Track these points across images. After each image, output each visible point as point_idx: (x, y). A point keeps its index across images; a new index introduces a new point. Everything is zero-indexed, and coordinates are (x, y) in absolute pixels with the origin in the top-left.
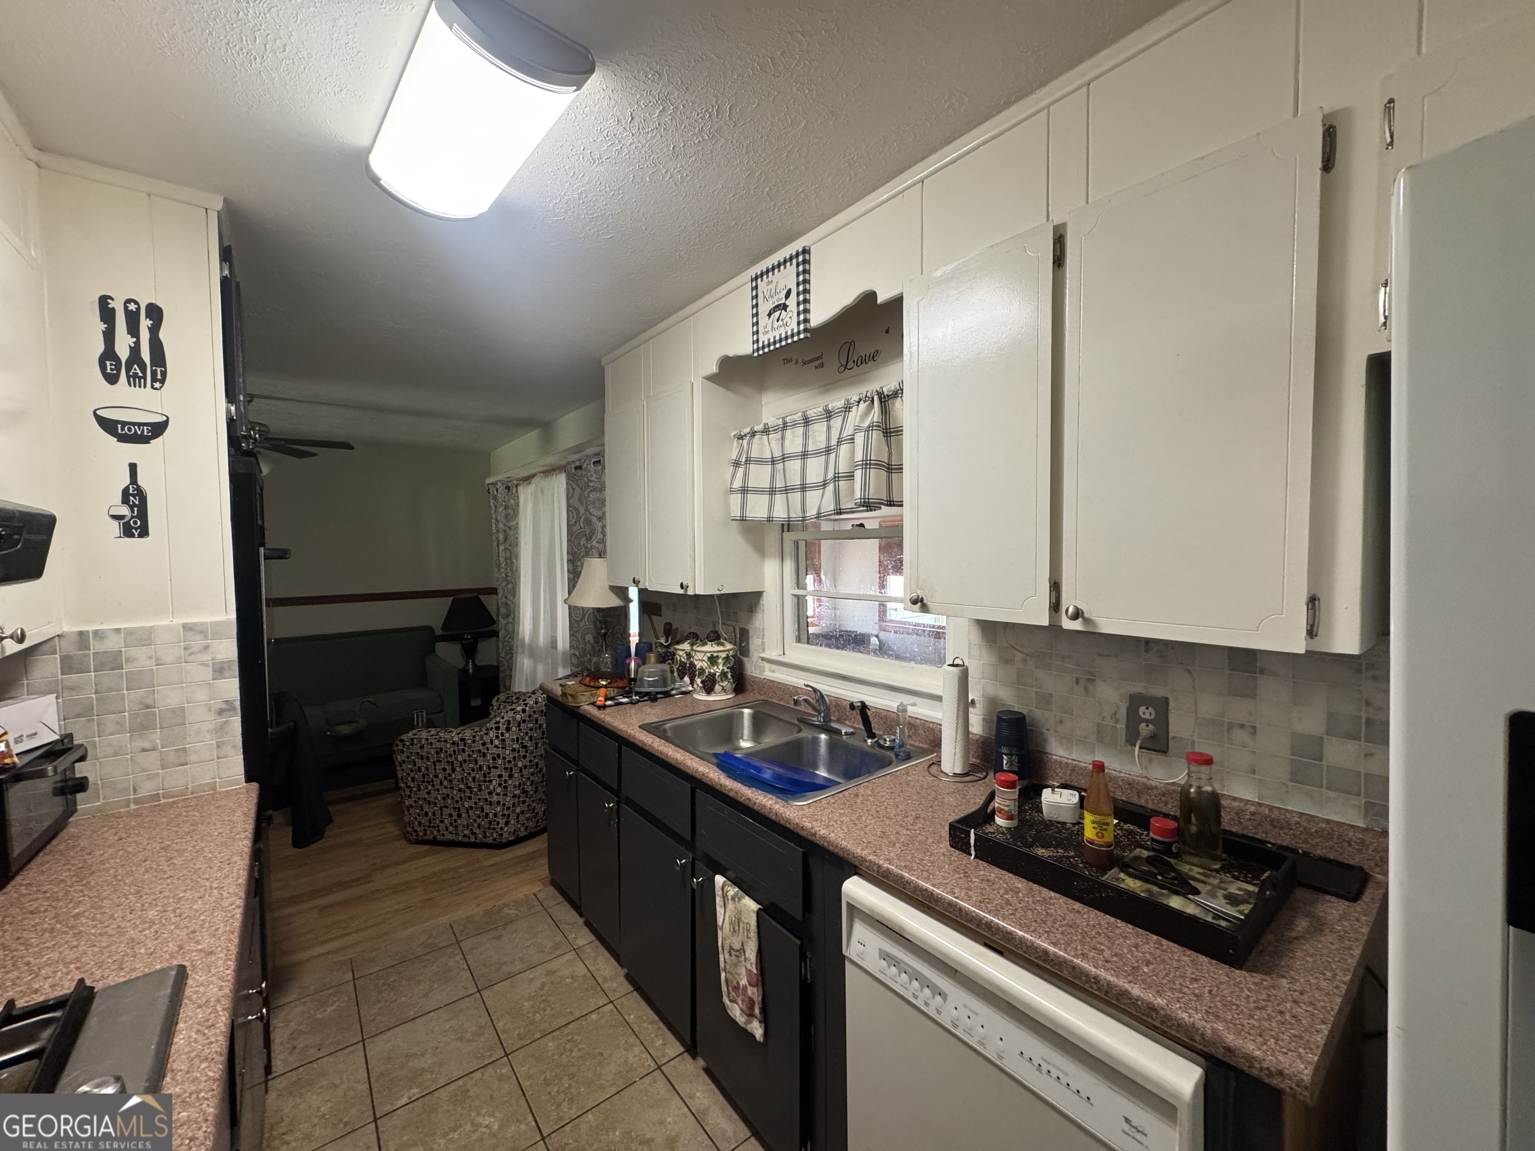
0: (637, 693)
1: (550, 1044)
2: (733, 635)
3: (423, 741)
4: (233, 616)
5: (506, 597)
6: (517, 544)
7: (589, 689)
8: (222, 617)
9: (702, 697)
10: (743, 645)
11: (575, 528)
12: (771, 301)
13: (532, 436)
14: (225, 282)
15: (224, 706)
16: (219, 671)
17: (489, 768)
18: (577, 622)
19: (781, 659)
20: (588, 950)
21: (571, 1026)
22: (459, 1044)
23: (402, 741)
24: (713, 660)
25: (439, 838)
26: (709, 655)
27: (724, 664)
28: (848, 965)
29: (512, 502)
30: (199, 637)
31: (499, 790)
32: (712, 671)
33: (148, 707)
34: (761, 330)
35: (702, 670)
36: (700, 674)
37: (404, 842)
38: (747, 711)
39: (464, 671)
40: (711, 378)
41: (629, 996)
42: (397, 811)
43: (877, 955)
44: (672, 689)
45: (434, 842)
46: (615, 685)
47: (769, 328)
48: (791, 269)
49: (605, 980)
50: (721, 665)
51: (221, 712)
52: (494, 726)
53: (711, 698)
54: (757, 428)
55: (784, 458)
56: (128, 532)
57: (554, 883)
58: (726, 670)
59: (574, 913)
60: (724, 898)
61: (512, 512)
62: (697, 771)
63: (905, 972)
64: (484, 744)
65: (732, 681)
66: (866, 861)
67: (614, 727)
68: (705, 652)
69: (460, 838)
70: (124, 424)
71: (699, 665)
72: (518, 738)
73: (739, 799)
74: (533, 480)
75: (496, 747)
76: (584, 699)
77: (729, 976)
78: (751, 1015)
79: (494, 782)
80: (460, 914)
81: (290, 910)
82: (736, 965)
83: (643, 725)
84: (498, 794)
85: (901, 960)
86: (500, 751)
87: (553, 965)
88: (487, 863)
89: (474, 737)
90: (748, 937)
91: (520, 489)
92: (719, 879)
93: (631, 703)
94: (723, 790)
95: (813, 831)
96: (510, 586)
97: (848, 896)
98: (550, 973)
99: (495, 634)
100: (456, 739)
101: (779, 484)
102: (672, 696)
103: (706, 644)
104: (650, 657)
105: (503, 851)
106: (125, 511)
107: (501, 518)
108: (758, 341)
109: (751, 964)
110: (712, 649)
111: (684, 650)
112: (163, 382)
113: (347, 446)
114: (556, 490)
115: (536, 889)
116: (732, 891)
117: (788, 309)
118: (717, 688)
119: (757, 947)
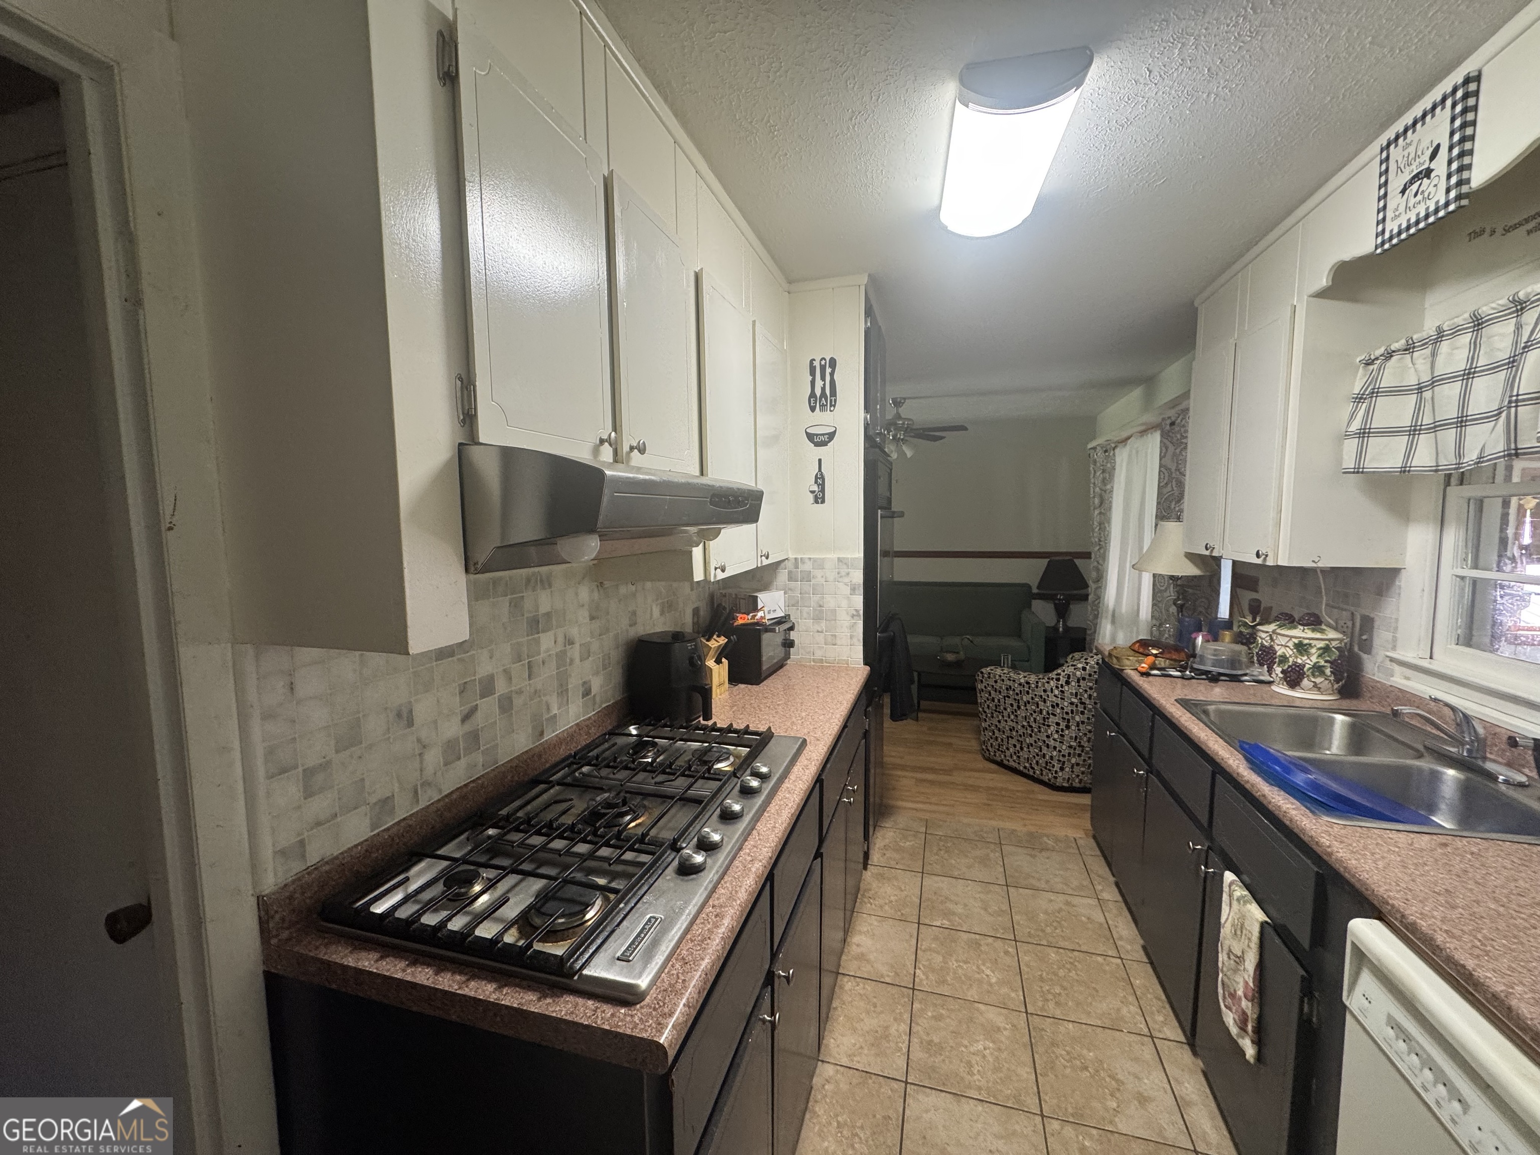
0: (1193, 670)
1: (1053, 955)
2: (1350, 624)
3: (997, 677)
4: (862, 555)
5: (1098, 563)
6: (1110, 508)
7: (1137, 655)
8: (857, 555)
9: (1282, 689)
10: (1364, 637)
11: (1165, 491)
12: (1408, 169)
13: (1137, 393)
14: (867, 332)
15: (855, 613)
16: (853, 590)
17: (1048, 714)
18: (1161, 591)
19: (1425, 664)
20: (1111, 905)
21: (1076, 953)
22: (982, 912)
23: (982, 673)
24: (1302, 648)
25: (1006, 762)
26: (1296, 641)
27: (1319, 656)
28: (1348, 1018)
29: (1109, 465)
30: (845, 567)
31: (1056, 736)
32: (1299, 661)
33: (820, 606)
34: (1390, 214)
35: (1284, 659)
36: (1281, 662)
37: (980, 757)
38: (1339, 718)
39: (1056, 628)
40: (1322, 294)
41: (1142, 965)
42: (978, 731)
43: (1385, 1020)
44: (1246, 675)
45: (1000, 764)
46: (1168, 656)
47: (1402, 209)
48: (1444, 115)
49: (1121, 938)
50: (1316, 656)
51: (853, 616)
52: (1055, 677)
53: (1296, 694)
54: (1395, 346)
55: (1434, 382)
56: (816, 502)
57: (1094, 837)
58: (1322, 663)
59: (1107, 869)
60: (1230, 896)
61: (1108, 474)
62: (1217, 754)
63: (1417, 1055)
64: (1045, 691)
65: (1332, 678)
66: (1388, 904)
67: (1149, 695)
68: (1291, 637)
69: (1021, 768)
70: (817, 435)
71: (1280, 651)
72: (1076, 693)
73: (1254, 793)
74: (1129, 441)
75: (1055, 696)
76: (1128, 662)
77: (1226, 980)
78: (1243, 1029)
79: (1052, 728)
80: (1009, 825)
81: (899, 773)
82: (1236, 971)
83: (1181, 699)
84: (1054, 740)
85: (1414, 1039)
86: (1059, 701)
87: (1076, 901)
88: (1040, 797)
89: (1037, 682)
90: (1248, 946)
91: (1117, 451)
92: (1229, 876)
93: (1182, 678)
94: (1239, 779)
95: (1329, 850)
96: (1102, 551)
97: (1353, 934)
98: (1068, 903)
99: (1085, 598)
100: (1022, 681)
101: (1427, 420)
102: (1242, 681)
103: (1295, 628)
104: (1223, 635)
105: (1055, 792)
106: (815, 488)
107: (1099, 482)
108: (1383, 231)
109: (1249, 976)
110: (1303, 635)
111: (1267, 632)
112: (834, 406)
113: (963, 428)
114: (1149, 451)
115: (1077, 836)
116: (1240, 892)
117: (1433, 175)
118: (1305, 682)
119: (1258, 957)
